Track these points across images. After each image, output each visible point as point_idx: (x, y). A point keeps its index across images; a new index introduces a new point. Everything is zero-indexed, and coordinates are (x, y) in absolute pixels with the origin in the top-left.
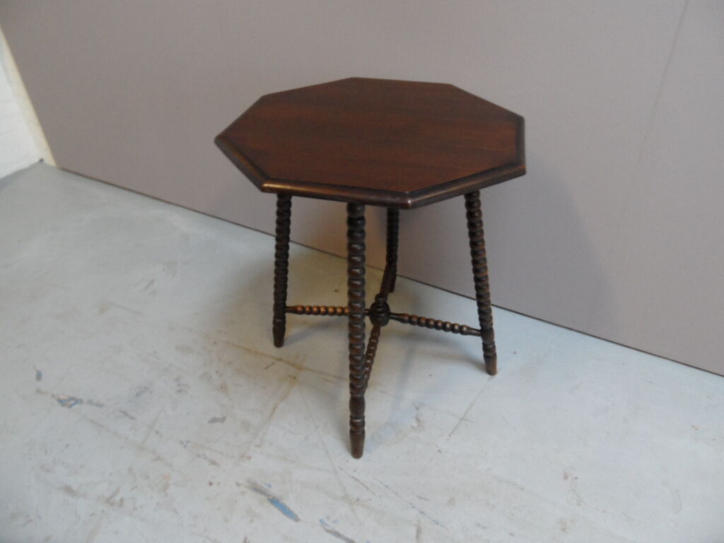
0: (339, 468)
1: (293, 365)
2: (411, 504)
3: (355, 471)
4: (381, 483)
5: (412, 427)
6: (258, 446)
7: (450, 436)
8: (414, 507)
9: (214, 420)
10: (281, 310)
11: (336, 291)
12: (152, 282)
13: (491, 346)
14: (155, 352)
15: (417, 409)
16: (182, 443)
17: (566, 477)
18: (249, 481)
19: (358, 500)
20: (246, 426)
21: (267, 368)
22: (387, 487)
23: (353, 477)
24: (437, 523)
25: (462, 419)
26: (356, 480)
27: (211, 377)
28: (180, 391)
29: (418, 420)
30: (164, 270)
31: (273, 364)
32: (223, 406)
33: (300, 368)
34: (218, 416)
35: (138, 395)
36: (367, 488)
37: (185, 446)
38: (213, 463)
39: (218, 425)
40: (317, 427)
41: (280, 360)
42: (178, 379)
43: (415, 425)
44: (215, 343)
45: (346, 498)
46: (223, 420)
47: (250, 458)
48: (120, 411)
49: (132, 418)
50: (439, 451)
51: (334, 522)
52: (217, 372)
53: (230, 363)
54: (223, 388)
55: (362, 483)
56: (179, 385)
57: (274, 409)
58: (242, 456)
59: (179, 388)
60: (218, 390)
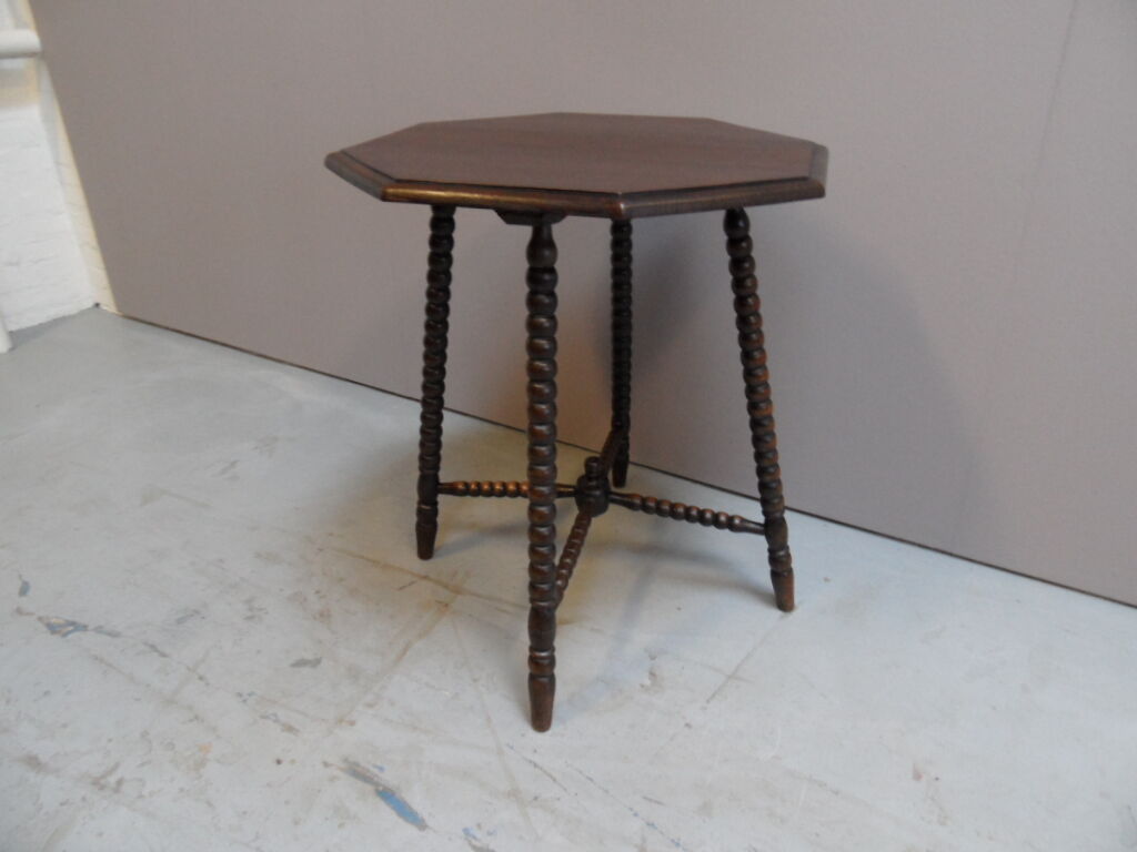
0: (508, 745)
1: (446, 586)
2: (631, 809)
3: (535, 751)
4: (580, 772)
5: (642, 686)
6: (370, 706)
7: (708, 701)
8: (636, 815)
9: (301, 663)
10: (430, 488)
12: (233, 464)
13: (782, 553)
14: (221, 561)
15: (653, 658)
16: (240, 695)
17: (917, 776)
18: (346, 760)
19: (536, 798)
20: (354, 674)
21: (402, 588)
22: (591, 780)
23: (530, 762)
24: (678, 845)
25: (729, 677)
26: (536, 765)
27: (305, 599)
28: (250, 618)
29: (652, 674)
30: (256, 448)
31: (412, 583)
32: (320, 642)
33: (458, 591)
34: (309, 656)
35: (180, 621)
36: (554, 780)
37: (245, 701)
38: (290, 729)
39: (306, 670)
40: (475, 680)
41: (425, 578)
42: (250, 601)
43: (648, 682)
44: (321, 550)
45: (514, 794)
46: (316, 663)
47: (352, 723)
48: (146, 644)
49: (163, 655)
50: (688, 725)
51: (490, 834)
52: (317, 592)
53: (341, 580)
54: (324, 616)
55: (545, 772)
56: (251, 609)
57: (405, 651)
58: (340, 721)
59: (249, 614)
60: (315, 618)
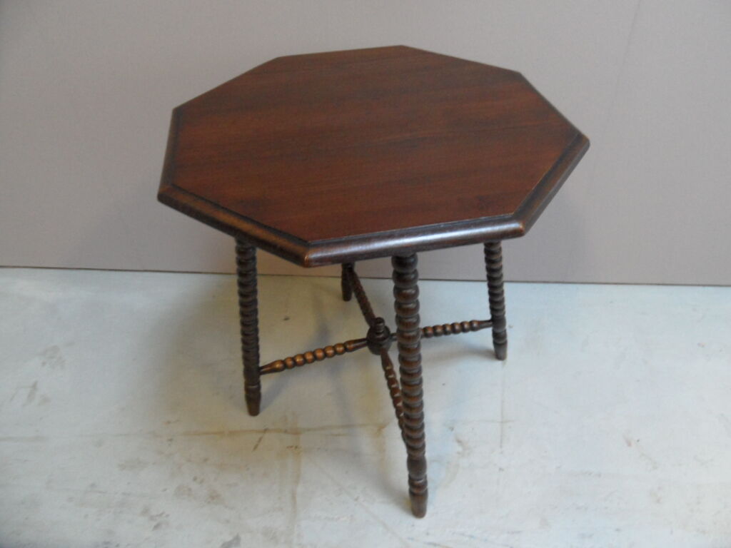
0: (409, 538)
1: (286, 432)
3: (428, 534)
4: (463, 534)
5: (459, 453)
7: (501, 447)
10: (253, 372)
11: (287, 319)
12: (34, 386)
14: (93, 485)
15: (452, 429)
17: (629, 444)
20: (271, 536)
21: (255, 448)
22: (471, 537)
23: (430, 544)
25: (502, 422)
26: (435, 545)
27: (190, 490)
28: (157, 527)
29: (459, 442)
30: (44, 364)
31: (260, 440)
32: (228, 521)
33: (296, 432)
34: (229, 538)
40: (357, 499)
41: (266, 431)
42: (145, 512)
43: (460, 449)
44: (171, 440)
46: (237, 540)
50: (501, 469)
52: (195, 479)
53: (206, 460)
54: (214, 497)
56: (152, 518)
57: (294, 497)
59: (154, 523)
60: (209, 502)
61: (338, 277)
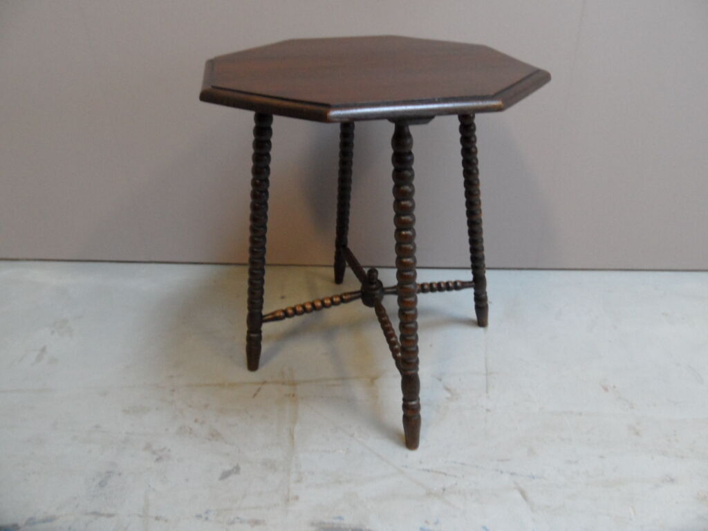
0: (403, 466)
1: (283, 383)
2: (497, 470)
3: (421, 462)
4: (455, 462)
5: (448, 398)
6: (299, 481)
7: (487, 392)
8: (502, 472)
9: (225, 475)
10: (255, 320)
11: (283, 297)
12: (43, 350)
14: (97, 427)
15: (440, 380)
16: (199, 516)
17: (606, 389)
18: (312, 524)
19: (444, 490)
20: (270, 465)
21: (255, 395)
22: (463, 464)
23: (424, 470)
24: (533, 477)
25: (486, 374)
26: (428, 471)
27: (191, 429)
28: (159, 459)
29: (448, 389)
30: (53, 332)
31: (259, 390)
32: (228, 454)
33: (294, 384)
34: (228, 468)
35: (102, 484)
36: (445, 474)
37: (207, 519)
38: (256, 522)
39: (232, 478)
40: (352, 436)
41: (264, 383)
42: (148, 447)
43: (448, 395)
44: (173, 391)
45: (429, 494)
46: (237, 469)
47: (297, 498)
48: (87, 514)
49: (110, 516)
50: (488, 410)
51: (436, 523)
52: (196, 421)
53: (206, 406)
54: (214, 435)
55: (436, 472)
56: (154, 453)
57: (292, 436)
58: (287, 500)
59: (155, 457)
60: (209, 439)
61: (330, 266)
